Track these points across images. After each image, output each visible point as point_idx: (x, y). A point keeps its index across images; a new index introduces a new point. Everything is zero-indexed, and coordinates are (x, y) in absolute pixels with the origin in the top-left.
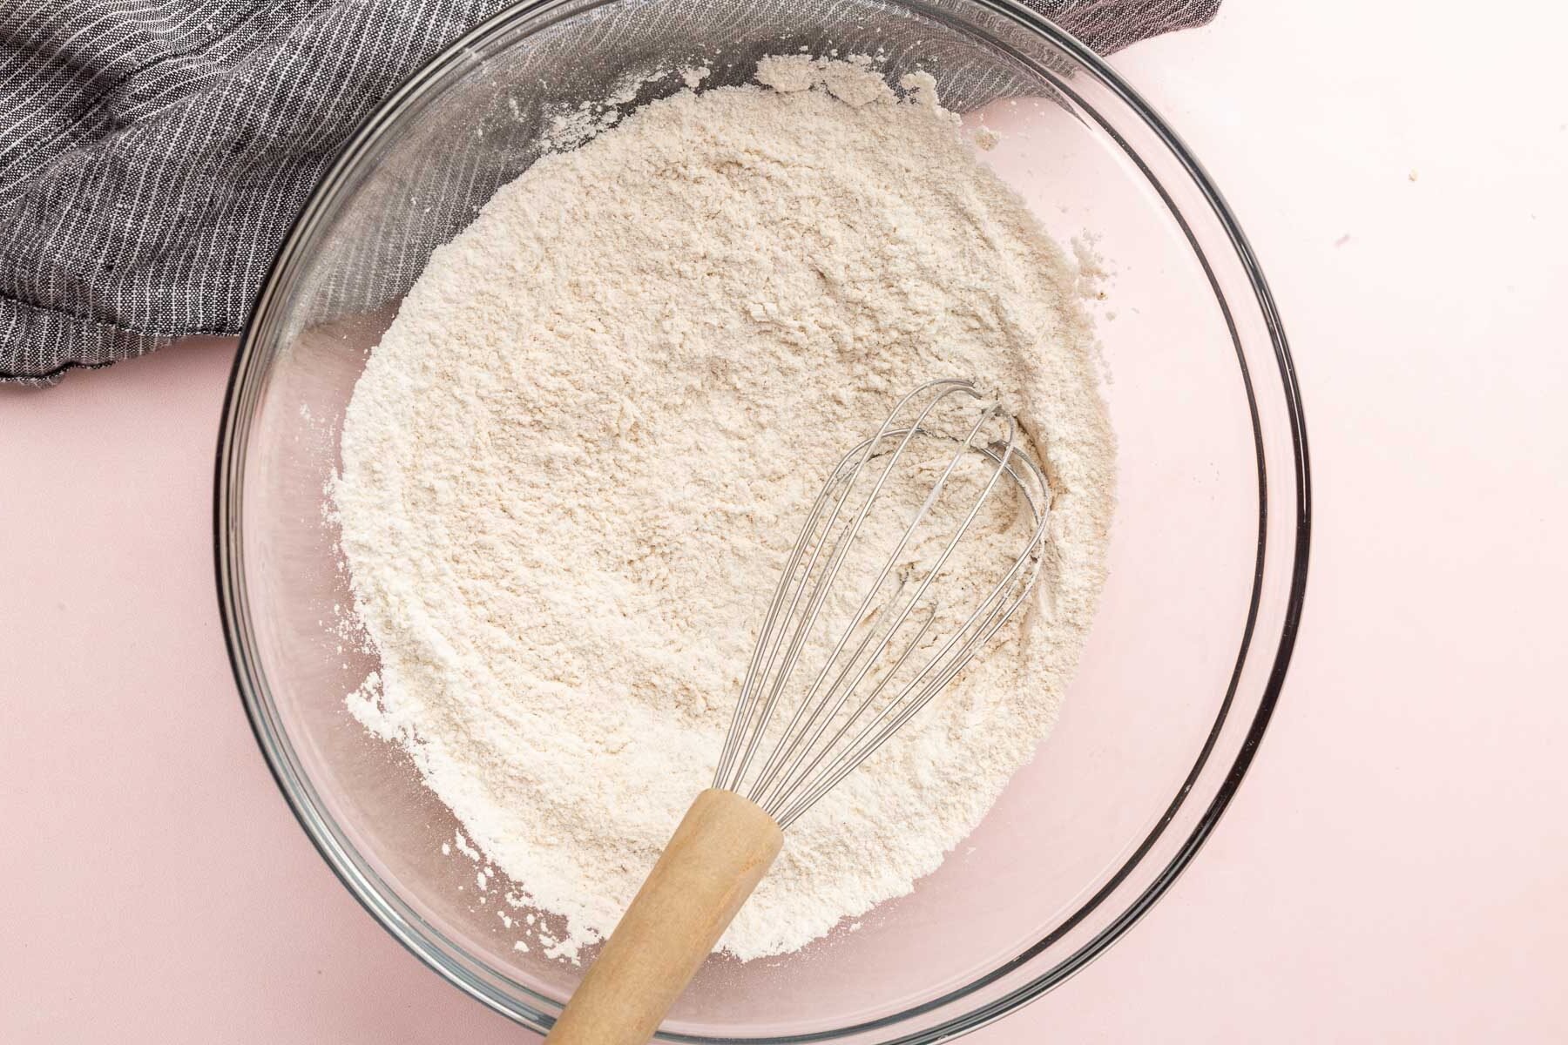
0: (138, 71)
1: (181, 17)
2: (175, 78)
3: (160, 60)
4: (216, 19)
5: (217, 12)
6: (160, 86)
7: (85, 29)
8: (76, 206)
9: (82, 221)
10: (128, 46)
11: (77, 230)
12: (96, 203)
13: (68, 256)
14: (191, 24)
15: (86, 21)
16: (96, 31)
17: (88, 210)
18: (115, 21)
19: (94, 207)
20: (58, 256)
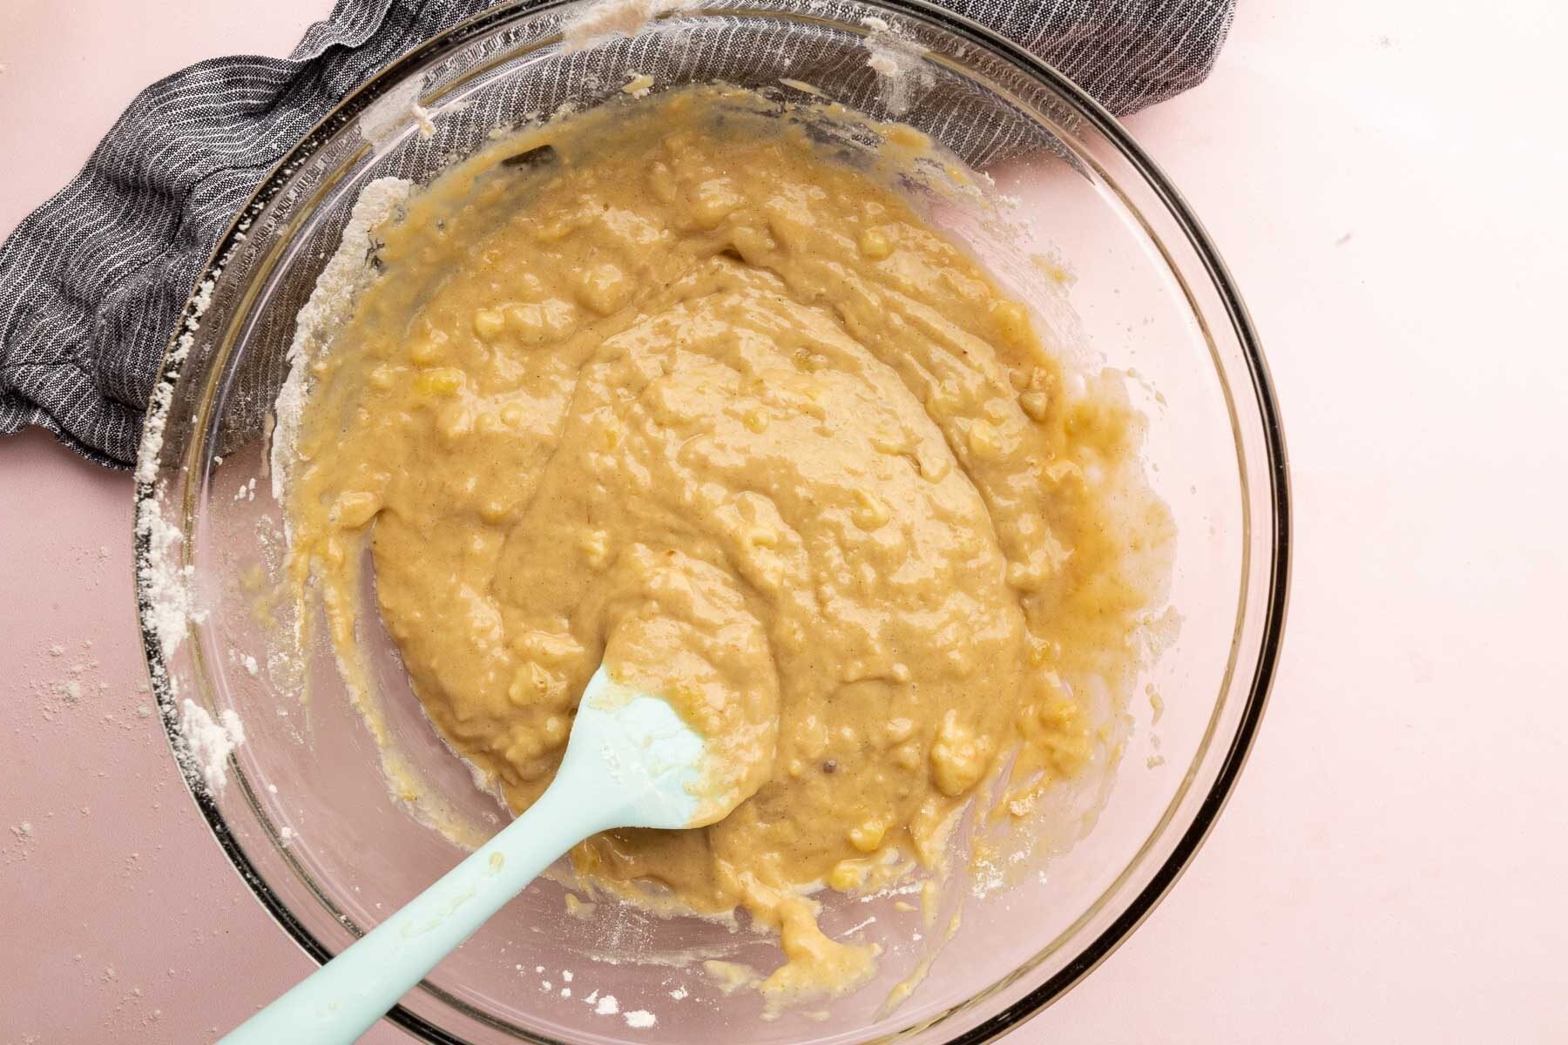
0: (199, 181)
1: (253, 140)
2: (230, 183)
3: (219, 170)
4: (281, 140)
5: (282, 133)
6: (217, 190)
7: (159, 155)
8: (144, 326)
9: (150, 339)
10: (192, 162)
11: (147, 347)
12: (159, 322)
13: (144, 370)
14: (260, 145)
15: (159, 148)
16: (166, 155)
17: (154, 329)
18: (181, 144)
19: (158, 326)
20: (137, 370)
